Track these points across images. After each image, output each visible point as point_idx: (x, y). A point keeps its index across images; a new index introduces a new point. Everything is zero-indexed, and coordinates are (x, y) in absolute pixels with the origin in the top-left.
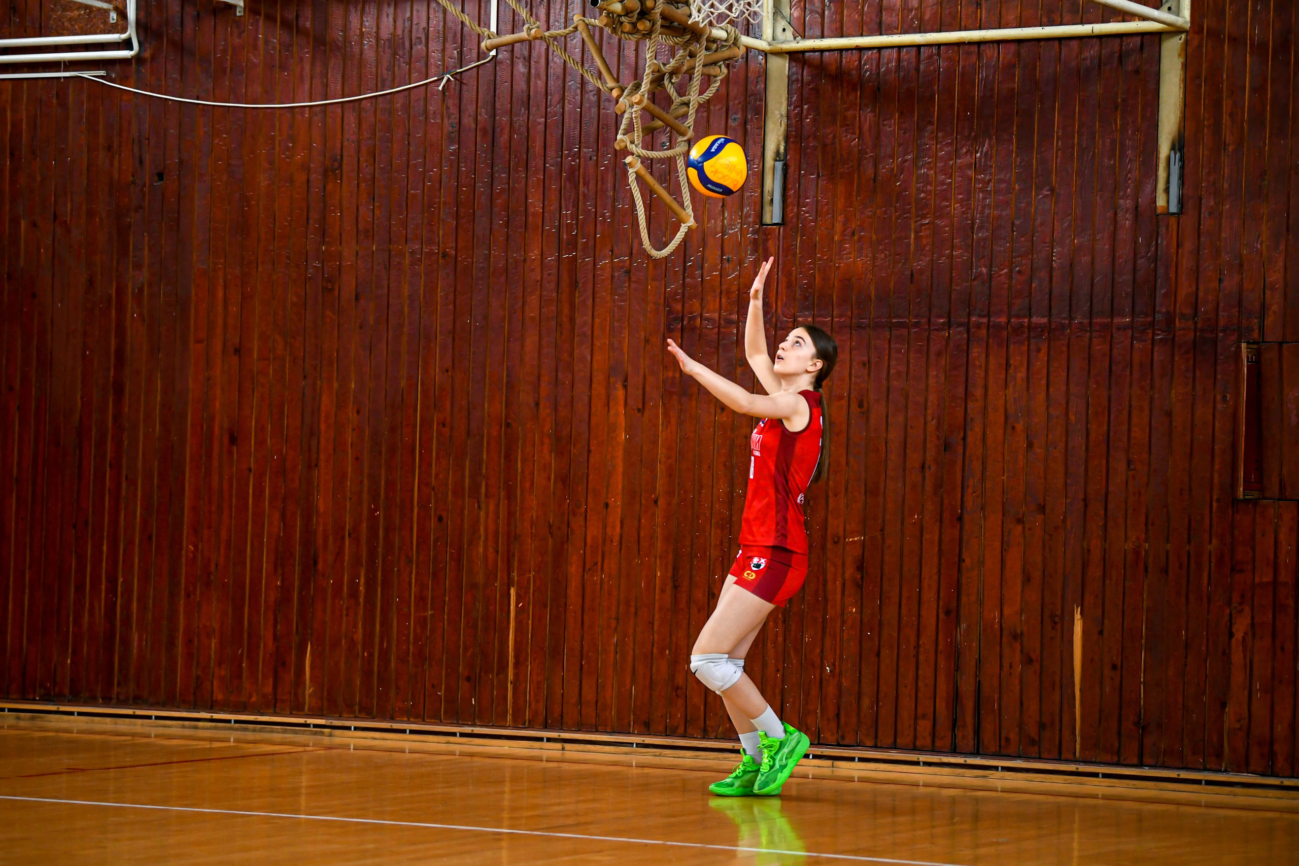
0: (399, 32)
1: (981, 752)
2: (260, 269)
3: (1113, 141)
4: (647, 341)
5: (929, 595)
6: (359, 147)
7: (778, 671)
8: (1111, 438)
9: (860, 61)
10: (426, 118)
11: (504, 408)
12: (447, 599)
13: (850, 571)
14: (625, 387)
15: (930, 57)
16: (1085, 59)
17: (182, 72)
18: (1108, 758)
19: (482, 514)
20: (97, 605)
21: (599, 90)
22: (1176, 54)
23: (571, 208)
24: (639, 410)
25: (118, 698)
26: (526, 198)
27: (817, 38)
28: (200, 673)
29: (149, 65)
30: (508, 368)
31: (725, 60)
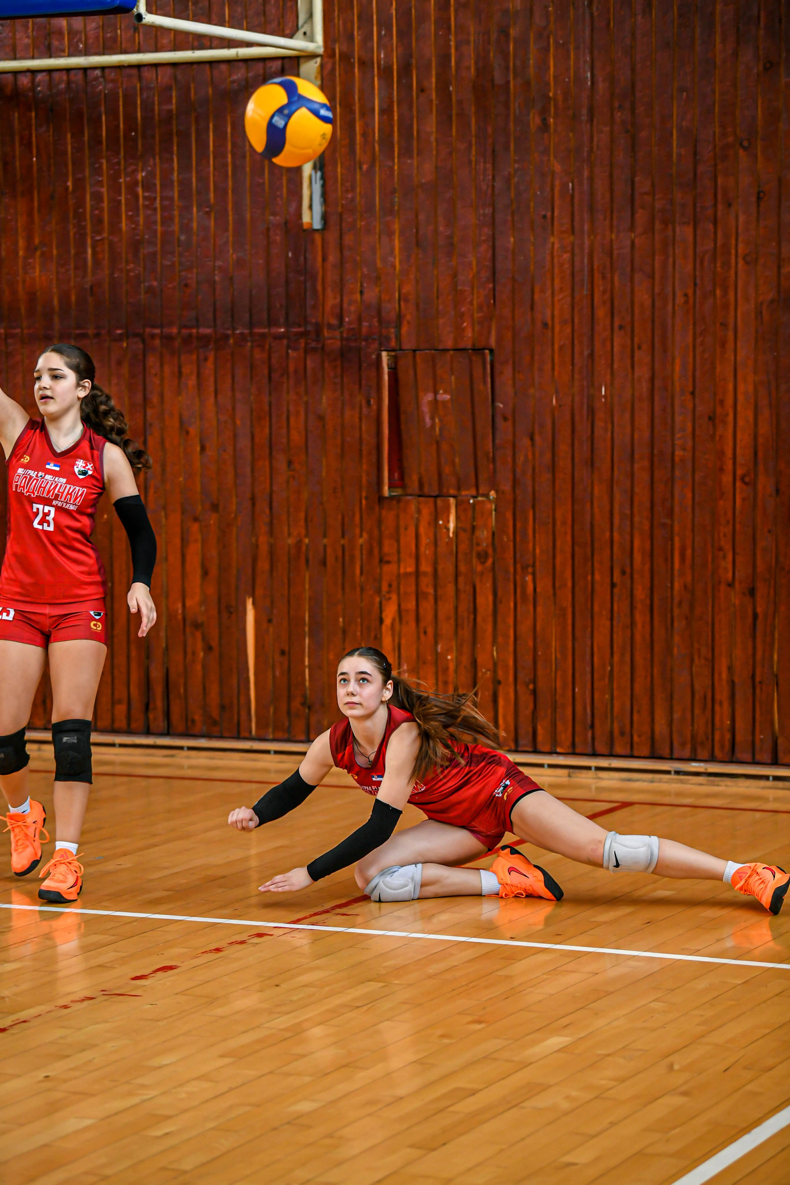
1: (171, 732)
8: (273, 440)
18: (280, 735)
22: (314, 77)
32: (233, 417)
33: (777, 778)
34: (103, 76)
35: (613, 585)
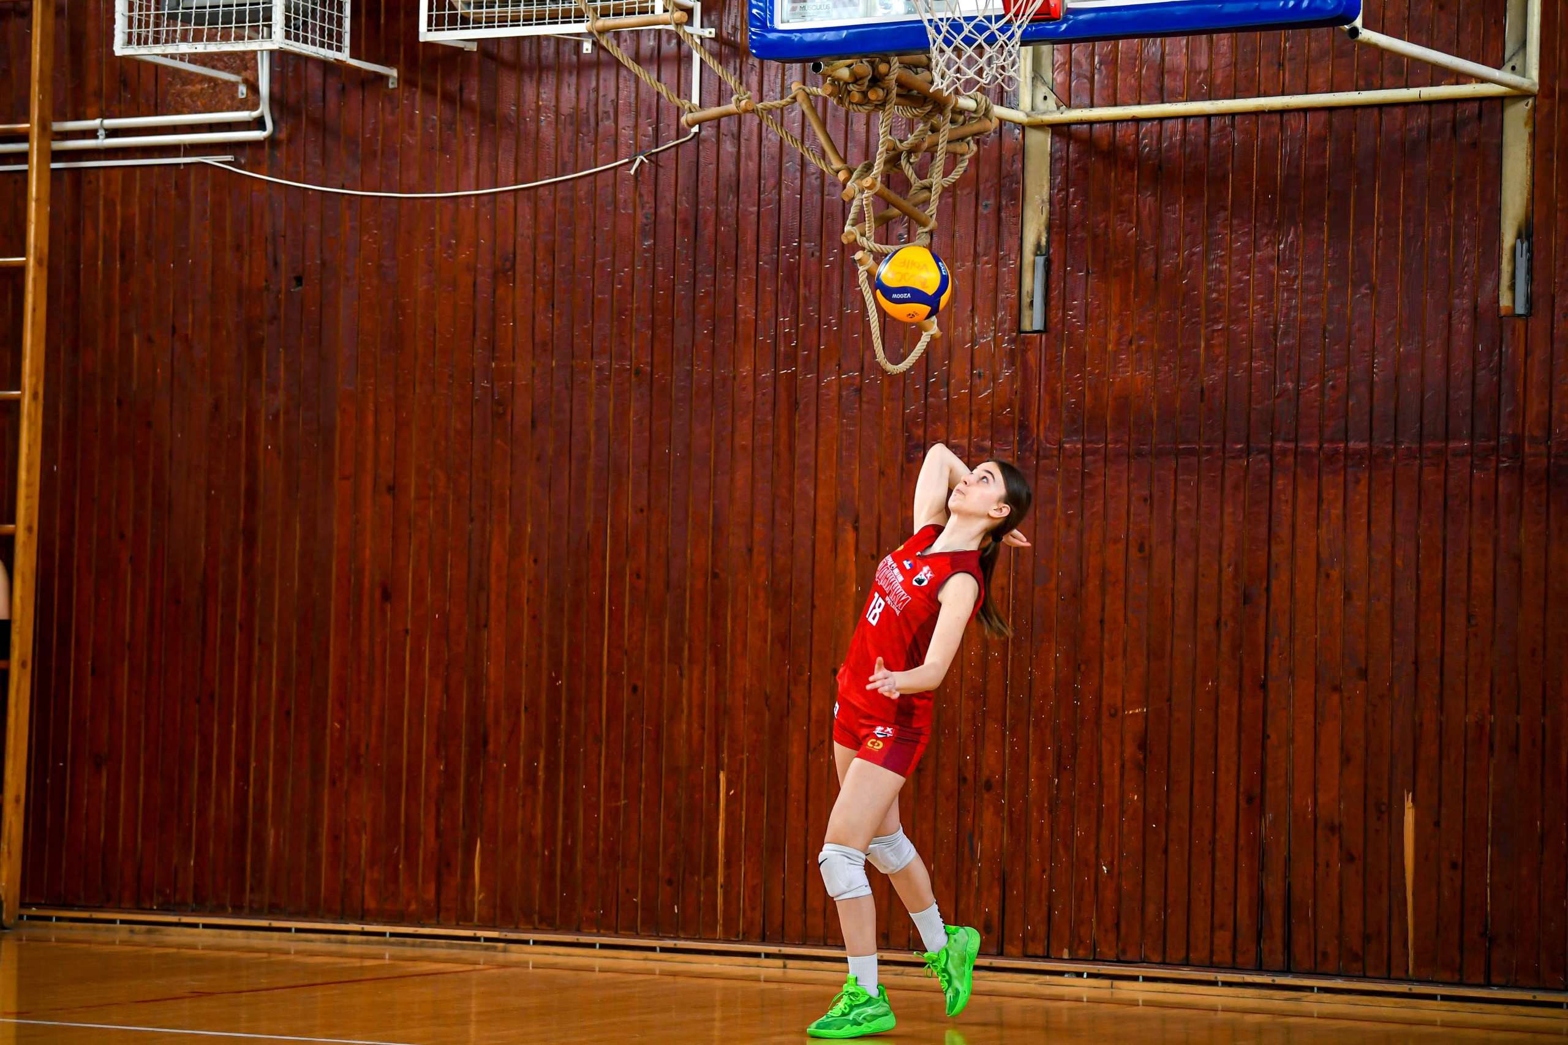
0: (583, 105)
1: (1293, 969)
2: (417, 391)
3: (1447, 229)
4: (882, 473)
5: (1227, 779)
6: (535, 243)
7: (1044, 871)
8: (1447, 587)
9: (1138, 135)
10: (615, 208)
11: (710, 555)
12: (643, 786)
13: (1130, 749)
14: (856, 529)
15: (1222, 129)
16: (1410, 130)
17: (324, 155)
18: (1447, 976)
19: (685, 683)
20: (224, 794)
21: (823, 172)
22: (1522, 124)
23: (789, 315)
24: (873, 557)
25: (251, 908)
26: (736, 302)
27: (1085, 107)
28: (348, 876)
29: (285, 146)
30: (714, 507)
31: (974, 135)
32: (1392, 554)
34: (1233, 125)
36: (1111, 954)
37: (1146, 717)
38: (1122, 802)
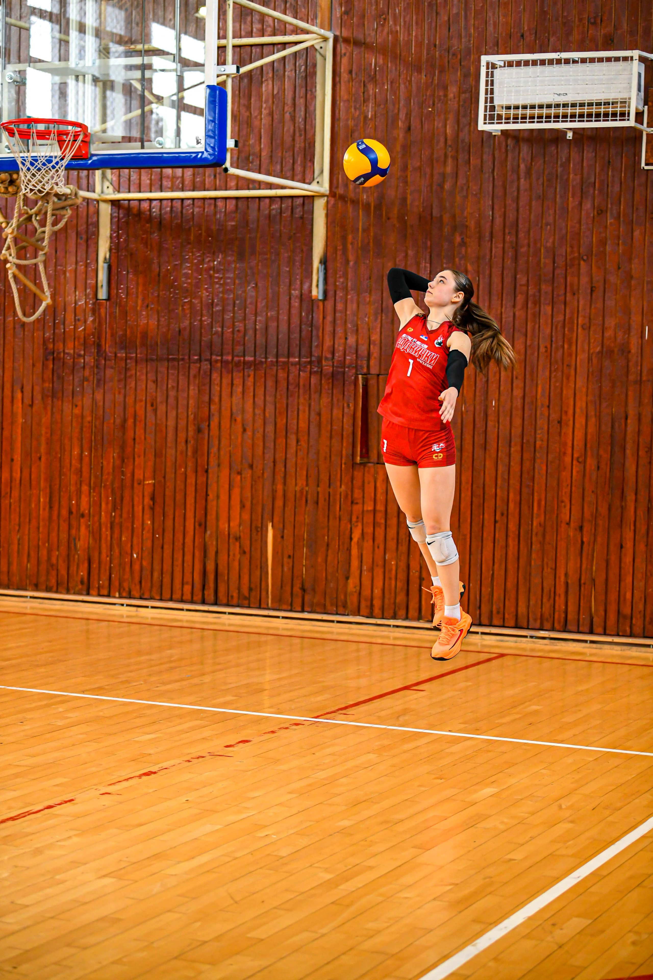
1: (218, 603)
3: (288, 257)
4: (34, 365)
5: (190, 514)
7: (107, 556)
8: (288, 427)
9: (150, 206)
13: (147, 500)
14: (22, 392)
16: (273, 209)
18: (285, 607)
22: (322, 209)
24: (30, 405)
27: (126, 193)
31: (70, 206)
32: (264, 410)
33: (592, 642)
34: (193, 204)
35: (495, 522)
36: (137, 595)
37: (154, 485)
38: (143, 524)
